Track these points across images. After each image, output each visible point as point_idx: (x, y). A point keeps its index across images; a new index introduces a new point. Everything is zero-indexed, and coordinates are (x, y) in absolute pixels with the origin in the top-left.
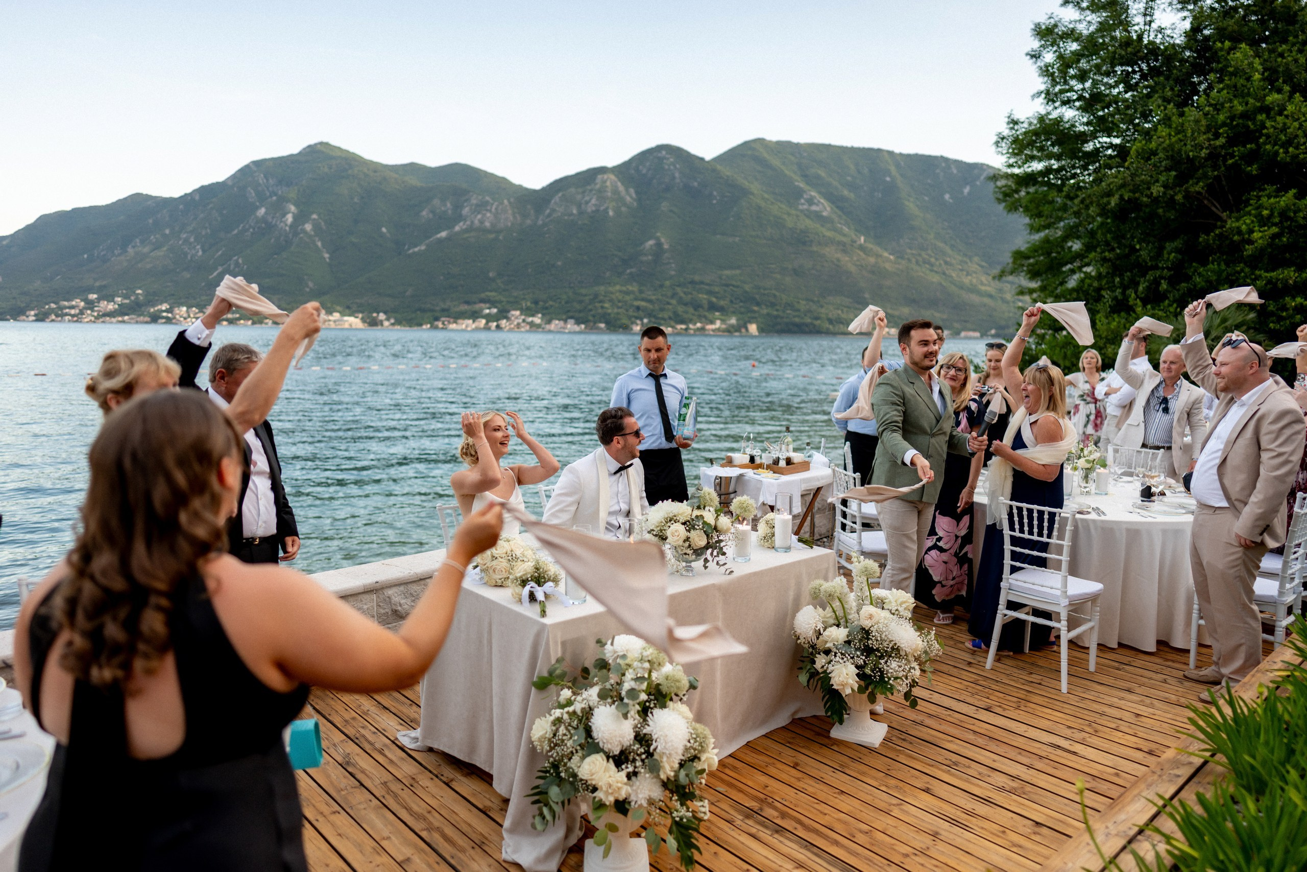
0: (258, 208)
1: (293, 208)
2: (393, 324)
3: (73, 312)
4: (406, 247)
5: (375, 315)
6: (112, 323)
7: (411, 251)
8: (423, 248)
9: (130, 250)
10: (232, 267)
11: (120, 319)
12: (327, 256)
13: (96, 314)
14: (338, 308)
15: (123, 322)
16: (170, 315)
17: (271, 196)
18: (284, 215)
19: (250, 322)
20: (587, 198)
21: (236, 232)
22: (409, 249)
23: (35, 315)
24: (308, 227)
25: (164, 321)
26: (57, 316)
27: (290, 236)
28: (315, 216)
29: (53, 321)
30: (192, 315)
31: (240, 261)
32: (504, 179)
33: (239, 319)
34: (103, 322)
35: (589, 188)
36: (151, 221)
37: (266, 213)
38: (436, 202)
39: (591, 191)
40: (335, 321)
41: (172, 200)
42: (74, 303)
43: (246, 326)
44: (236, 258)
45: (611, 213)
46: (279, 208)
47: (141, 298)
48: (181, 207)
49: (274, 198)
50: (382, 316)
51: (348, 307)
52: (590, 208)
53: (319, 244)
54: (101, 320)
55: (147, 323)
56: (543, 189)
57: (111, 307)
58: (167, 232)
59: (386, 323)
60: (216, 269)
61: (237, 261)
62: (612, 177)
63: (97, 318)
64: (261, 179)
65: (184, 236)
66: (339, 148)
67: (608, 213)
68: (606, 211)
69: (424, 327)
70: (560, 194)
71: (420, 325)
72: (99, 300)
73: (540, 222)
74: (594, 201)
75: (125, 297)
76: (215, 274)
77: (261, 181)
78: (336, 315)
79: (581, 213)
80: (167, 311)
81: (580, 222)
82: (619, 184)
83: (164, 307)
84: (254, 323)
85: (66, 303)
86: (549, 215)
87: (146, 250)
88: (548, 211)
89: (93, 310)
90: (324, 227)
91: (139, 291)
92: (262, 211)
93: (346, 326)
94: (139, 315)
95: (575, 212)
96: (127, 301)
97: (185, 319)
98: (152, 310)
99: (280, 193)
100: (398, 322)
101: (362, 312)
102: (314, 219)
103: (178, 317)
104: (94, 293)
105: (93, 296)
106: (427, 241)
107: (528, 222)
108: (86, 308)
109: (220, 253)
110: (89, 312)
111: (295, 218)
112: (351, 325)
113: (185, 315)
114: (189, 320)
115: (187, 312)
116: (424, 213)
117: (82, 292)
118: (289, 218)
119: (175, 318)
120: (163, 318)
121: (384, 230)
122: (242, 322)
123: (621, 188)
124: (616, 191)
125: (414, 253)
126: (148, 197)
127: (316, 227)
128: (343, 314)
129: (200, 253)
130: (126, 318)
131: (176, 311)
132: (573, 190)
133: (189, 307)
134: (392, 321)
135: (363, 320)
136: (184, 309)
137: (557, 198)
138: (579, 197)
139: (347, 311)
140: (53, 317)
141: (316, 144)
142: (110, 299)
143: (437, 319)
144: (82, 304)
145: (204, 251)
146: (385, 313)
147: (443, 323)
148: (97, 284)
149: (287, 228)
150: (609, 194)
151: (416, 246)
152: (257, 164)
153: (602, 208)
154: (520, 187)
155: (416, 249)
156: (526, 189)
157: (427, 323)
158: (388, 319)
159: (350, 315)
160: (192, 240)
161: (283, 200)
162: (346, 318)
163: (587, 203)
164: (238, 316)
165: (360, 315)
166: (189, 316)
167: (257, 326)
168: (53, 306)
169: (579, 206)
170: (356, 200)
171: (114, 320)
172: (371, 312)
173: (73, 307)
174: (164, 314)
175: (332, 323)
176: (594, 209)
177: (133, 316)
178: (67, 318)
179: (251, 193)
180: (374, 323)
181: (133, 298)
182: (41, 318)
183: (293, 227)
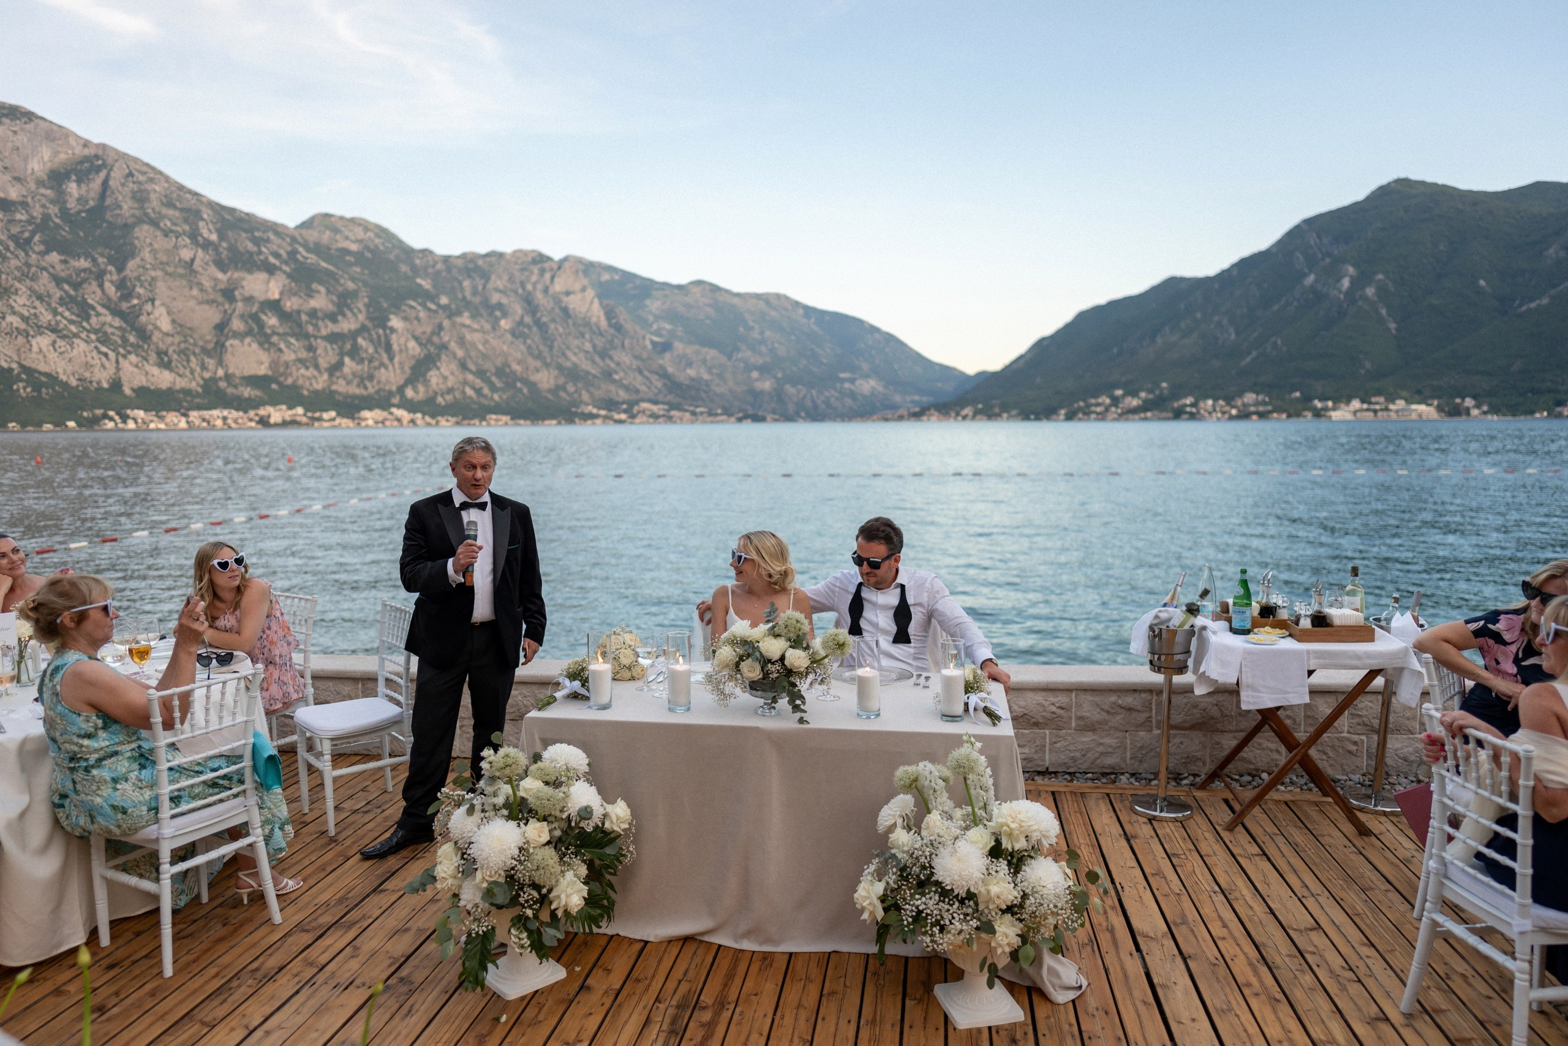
0: (1305, 275)
1: (1351, 270)
2: (1485, 413)
3: (1099, 409)
4: (1517, 302)
5: (1458, 400)
6: (1134, 420)
7: (1524, 308)
8: (1545, 301)
9: (1159, 340)
10: (1269, 350)
11: (1142, 415)
12: (1393, 326)
13: (1119, 411)
14: (1404, 394)
15: (1146, 419)
16: (1194, 410)
17: (1323, 259)
18: (1339, 280)
19: (1284, 416)
21: (1276, 307)
22: (1520, 306)
23: (1066, 414)
24: (1370, 291)
25: (1186, 416)
26: (1085, 414)
27: (1345, 306)
28: (1380, 276)
29: (1080, 420)
30: (1218, 409)
31: (1279, 342)
33: (1271, 412)
34: (1127, 420)
36: (1182, 306)
37: (1316, 281)
40: (1397, 411)
41: (1207, 280)
42: (1100, 400)
43: (1278, 419)
44: (1273, 339)
46: (1333, 273)
47: (1166, 392)
48: (1217, 286)
49: (1328, 261)
50: (1469, 402)
51: (1419, 392)
53: (1384, 312)
54: (1125, 417)
55: (1168, 419)
57: (1135, 402)
58: (1199, 315)
59: (1475, 412)
60: (1250, 353)
61: (1275, 343)
63: (1120, 415)
64: (1312, 239)
65: (1216, 318)
66: (1423, 183)
69: (1538, 415)
71: (1532, 412)
72: (1124, 396)
75: (1150, 391)
76: (1248, 359)
77: (1312, 242)
78: (1400, 404)
80: (1192, 405)
83: (1189, 401)
84: (1289, 416)
85: (1093, 401)
87: (1175, 338)
89: (1117, 406)
90: (1392, 289)
91: (1164, 385)
92: (1311, 278)
93: (1414, 416)
94: (1162, 411)
96: (1151, 396)
97: (1210, 413)
98: (1176, 405)
99: (1336, 252)
100: (1495, 410)
101: (1438, 397)
102: (1380, 280)
103: (1202, 412)
104: (1119, 388)
105: (1119, 392)
106: (1552, 292)
108: (1111, 405)
109: (1256, 334)
110: (1113, 409)
111: (1352, 283)
112: (1420, 416)
113: (1210, 409)
114: (1214, 415)
115: (1214, 406)
116: (1551, 251)
117: (1107, 388)
118: (1346, 283)
119: (1198, 412)
120: (1187, 413)
121: (1482, 283)
122: (1275, 415)
125: (1529, 310)
126: (1182, 280)
127: (1381, 290)
128: (1409, 401)
129: (1233, 336)
130: (1149, 414)
131: (1202, 404)
133: (1216, 399)
134: (1485, 408)
135: (1440, 409)
136: (1210, 402)
139: (1417, 397)
140: (1081, 415)
141: (1389, 184)
142: (1134, 394)
143: (1561, 403)
144: (1108, 401)
145: (1237, 334)
146: (1474, 397)
148: (1124, 379)
149: (1342, 296)
151: (1532, 299)
152: (1310, 223)
155: (1533, 305)
157: (1541, 410)
158: (1478, 406)
159: (1419, 403)
160: (1225, 321)
161: (1339, 261)
162: (1414, 407)
164: (1270, 408)
165: (1436, 402)
166: (1215, 410)
167: (1294, 420)
168: (1082, 404)
170: (1442, 248)
171: (1136, 417)
172: (1453, 397)
173: (1098, 405)
174: (1188, 409)
175: (1392, 414)
177: (1156, 413)
178: (1093, 416)
179: (1299, 259)
180: (1456, 412)
181: (1157, 392)
182: (1070, 417)
183: (1349, 293)
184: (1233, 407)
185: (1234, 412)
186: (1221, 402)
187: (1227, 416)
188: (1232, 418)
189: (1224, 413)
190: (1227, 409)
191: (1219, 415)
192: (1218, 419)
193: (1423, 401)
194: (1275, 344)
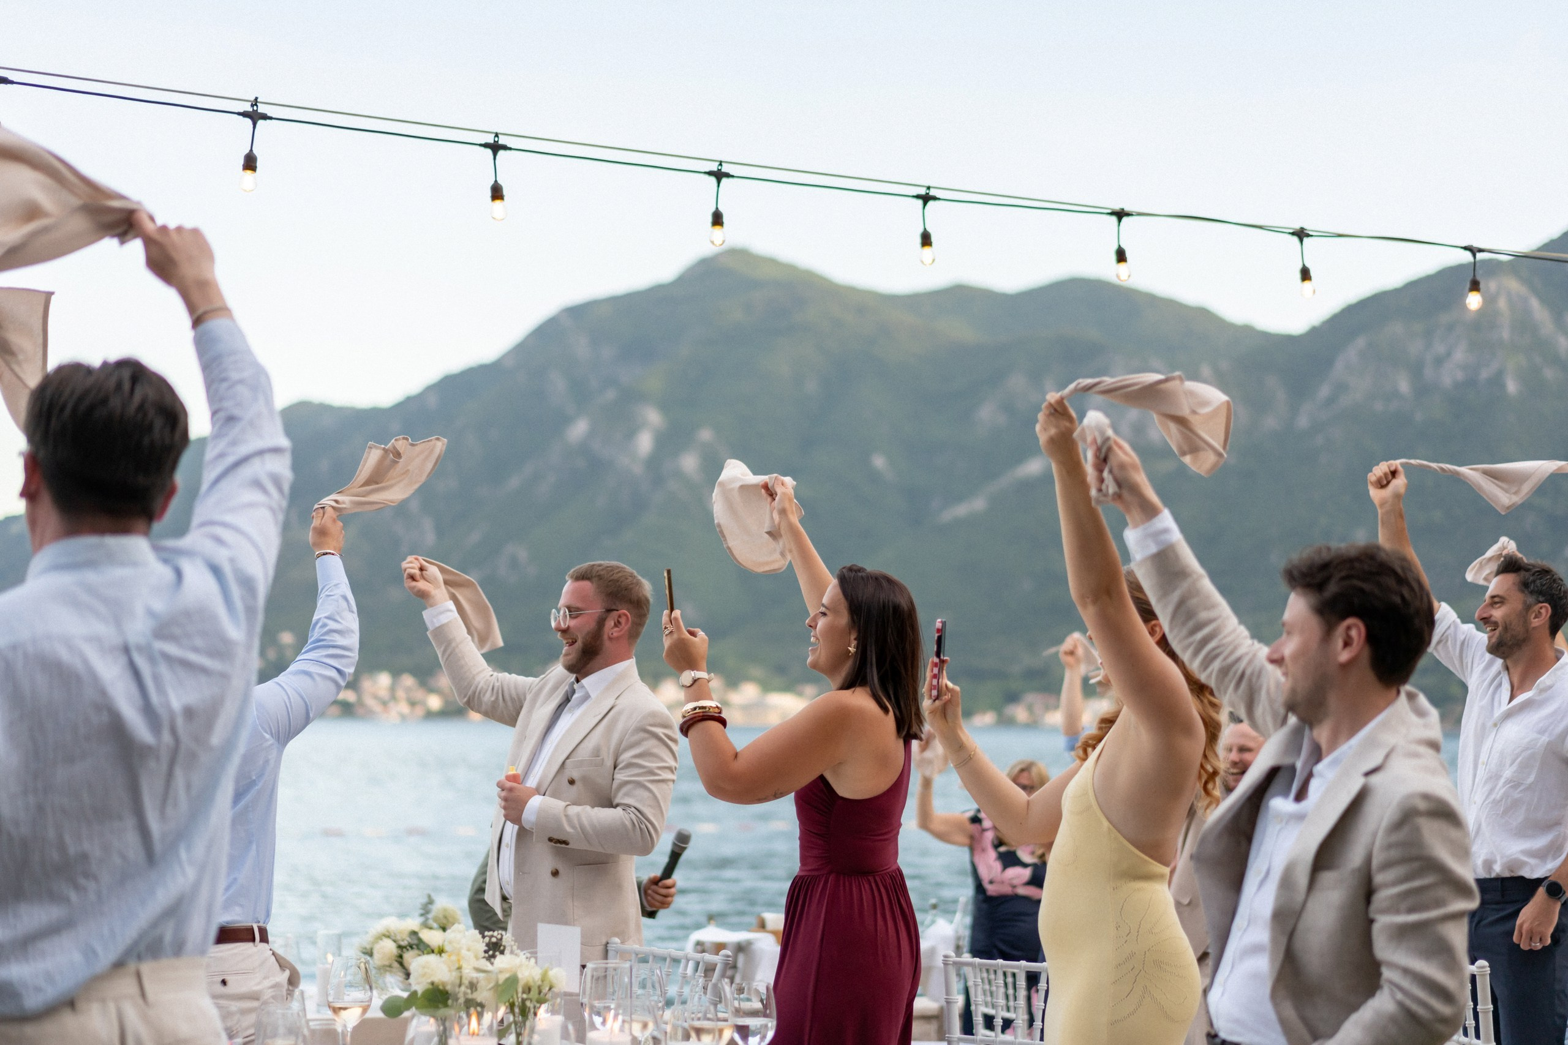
0: (569, 420)
1: (653, 417)
4: (936, 504)
7: (948, 515)
8: (978, 504)
14: (757, 671)
16: (355, 698)
17: (603, 389)
18: (631, 434)
20: (1440, 348)
21: (514, 482)
22: (939, 511)
24: (689, 463)
27: (645, 486)
28: (706, 435)
30: (401, 693)
32: (1203, 314)
35: (1445, 318)
37: (590, 433)
38: (1017, 382)
39: (1450, 328)
40: (746, 708)
41: (375, 413)
45: (1512, 387)
46: (620, 418)
48: (397, 426)
49: (611, 395)
51: (780, 669)
52: (1449, 376)
56: (1314, 331)
62: (1513, 285)
64: (581, 347)
67: (1503, 387)
68: (1497, 381)
70: (1361, 342)
73: (1303, 422)
74: (1460, 355)
77: (581, 355)
79: (1422, 390)
81: (1419, 417)
82: (1535, 303)
86: (1331, 401)
88: (1324, 391)
92: (579, 429)
95: (1404, 386)
97: (385, 704)
99: (625, 379)
102: (705, 442)
103: (370, 702)
106: (991, 488)
107: (1270, 423)
111: (660, 440)
113: (384, 693)
114: (393, 708)
115: (392, 689)
116: (984, 413)
118: (645, 443)
119: (360, 702)
121: (879, 462)
123: (1539, 311)
124: (1524, 324)
125: (955, 520)
126: (324, 409)
128: (767, 687)
131: (366, 684)
132: (1396, 328)
133: (396, 673)
136: (384, 680)
137: (1352, 353)
138: (1415, 348)
143: (1013, 698)
147: (1030, 708)
149: (639, 469)
150: (1506, 334)
151: (959, 499)
152: (577, 313)
153: (1485, 374)
154: (1248, 331)
155: (961, 510)
156: (1266, 336)
157: (984, 711)
161: (631, 397)
163: (1439, 361)
166: (394, 698)
169: (1416, 370)
170: (809, 388)
176: (1460, 376)
179: (558, 384)
183: (654, 462)
184: (431, 690)
185: (435, 702)
186: (408, 681)
187: (419, 711)
188: (430, 715)
189: (413, 704)
190: (419, 694)
191: (404, 708)
192: (403, 717)
193: (790, 686)
194: (514, 563)
